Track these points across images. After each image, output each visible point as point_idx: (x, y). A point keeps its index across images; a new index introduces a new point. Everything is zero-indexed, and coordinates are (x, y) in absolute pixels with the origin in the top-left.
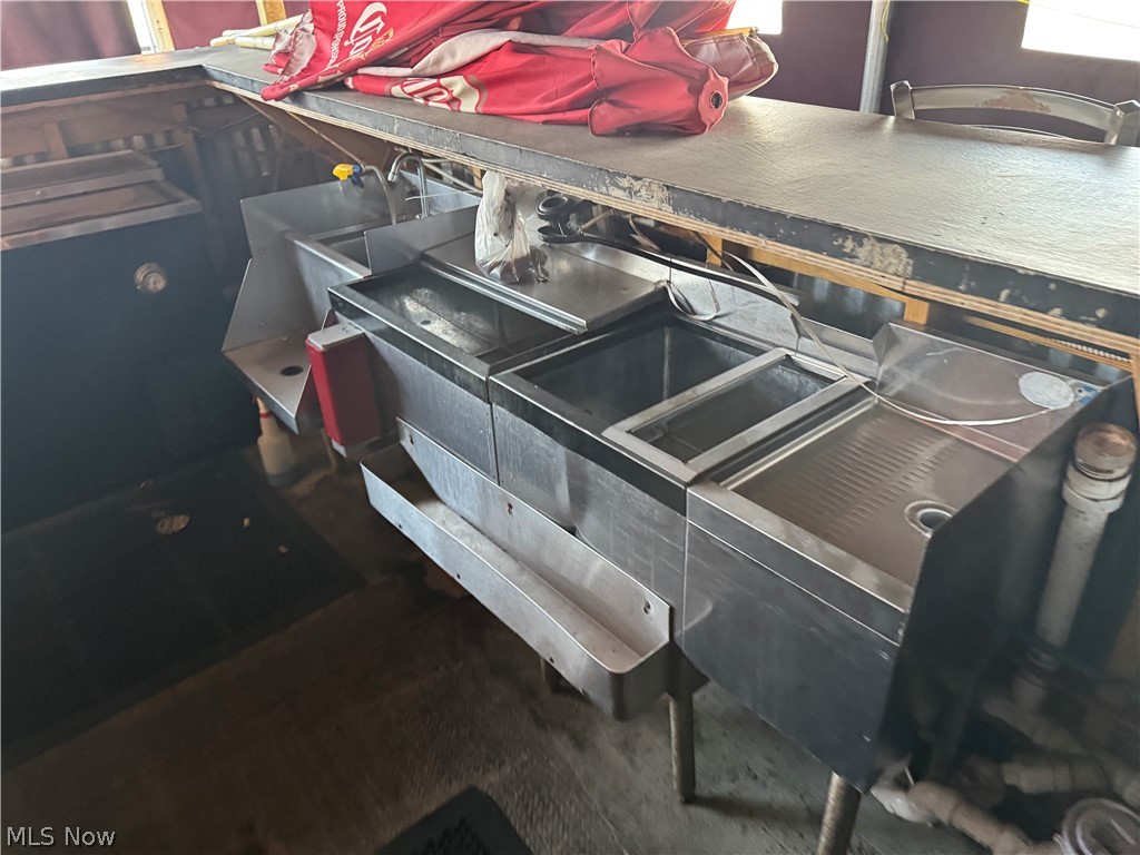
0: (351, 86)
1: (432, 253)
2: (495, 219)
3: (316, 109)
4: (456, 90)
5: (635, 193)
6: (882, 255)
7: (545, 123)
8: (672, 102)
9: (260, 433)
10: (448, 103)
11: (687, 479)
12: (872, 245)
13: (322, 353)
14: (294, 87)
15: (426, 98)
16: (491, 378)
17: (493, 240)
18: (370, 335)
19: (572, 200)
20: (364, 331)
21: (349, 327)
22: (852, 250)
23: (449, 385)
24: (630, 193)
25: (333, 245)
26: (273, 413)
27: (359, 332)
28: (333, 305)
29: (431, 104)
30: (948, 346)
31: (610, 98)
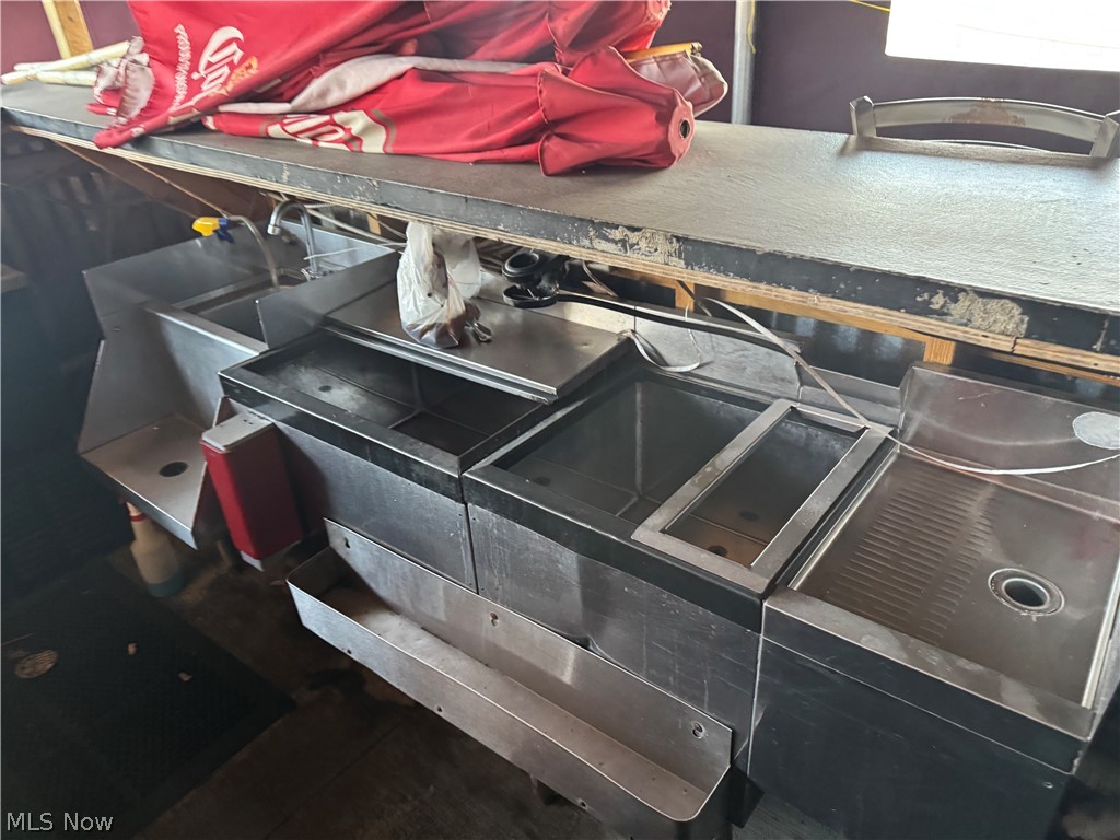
0: (212, 127)
1: (336, 316)
2: (426, 277)
3: (168, 156)
4: (356, 128)
5: (632, 246)
6: (985, 312)
7: (477, 162)
8: (633, 133)
9: (131, 537)
10: (346, 143)
11: (761, 590)
12: (972, 301)
13: (225, 455)
14: (137, 131)
15: (313, 138)
16: (465, 474)
17: (426, 301)
18: (281, 425)
19: (544, 256)
20: (274, 421)
21: (254, 419)
22: (942, 307)
23: (403, 482)
24: (624, 246)
25: (203, 313)
26: (148, 516)
27: (266, 423)
28: (226, 392)
29: (321, 144)
30: (983, 389)
31: (557, 131)
